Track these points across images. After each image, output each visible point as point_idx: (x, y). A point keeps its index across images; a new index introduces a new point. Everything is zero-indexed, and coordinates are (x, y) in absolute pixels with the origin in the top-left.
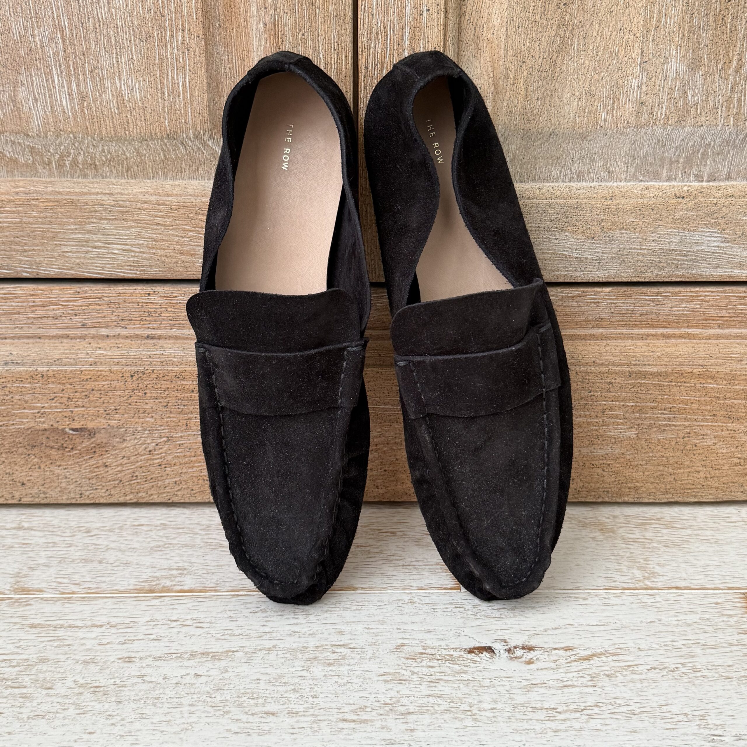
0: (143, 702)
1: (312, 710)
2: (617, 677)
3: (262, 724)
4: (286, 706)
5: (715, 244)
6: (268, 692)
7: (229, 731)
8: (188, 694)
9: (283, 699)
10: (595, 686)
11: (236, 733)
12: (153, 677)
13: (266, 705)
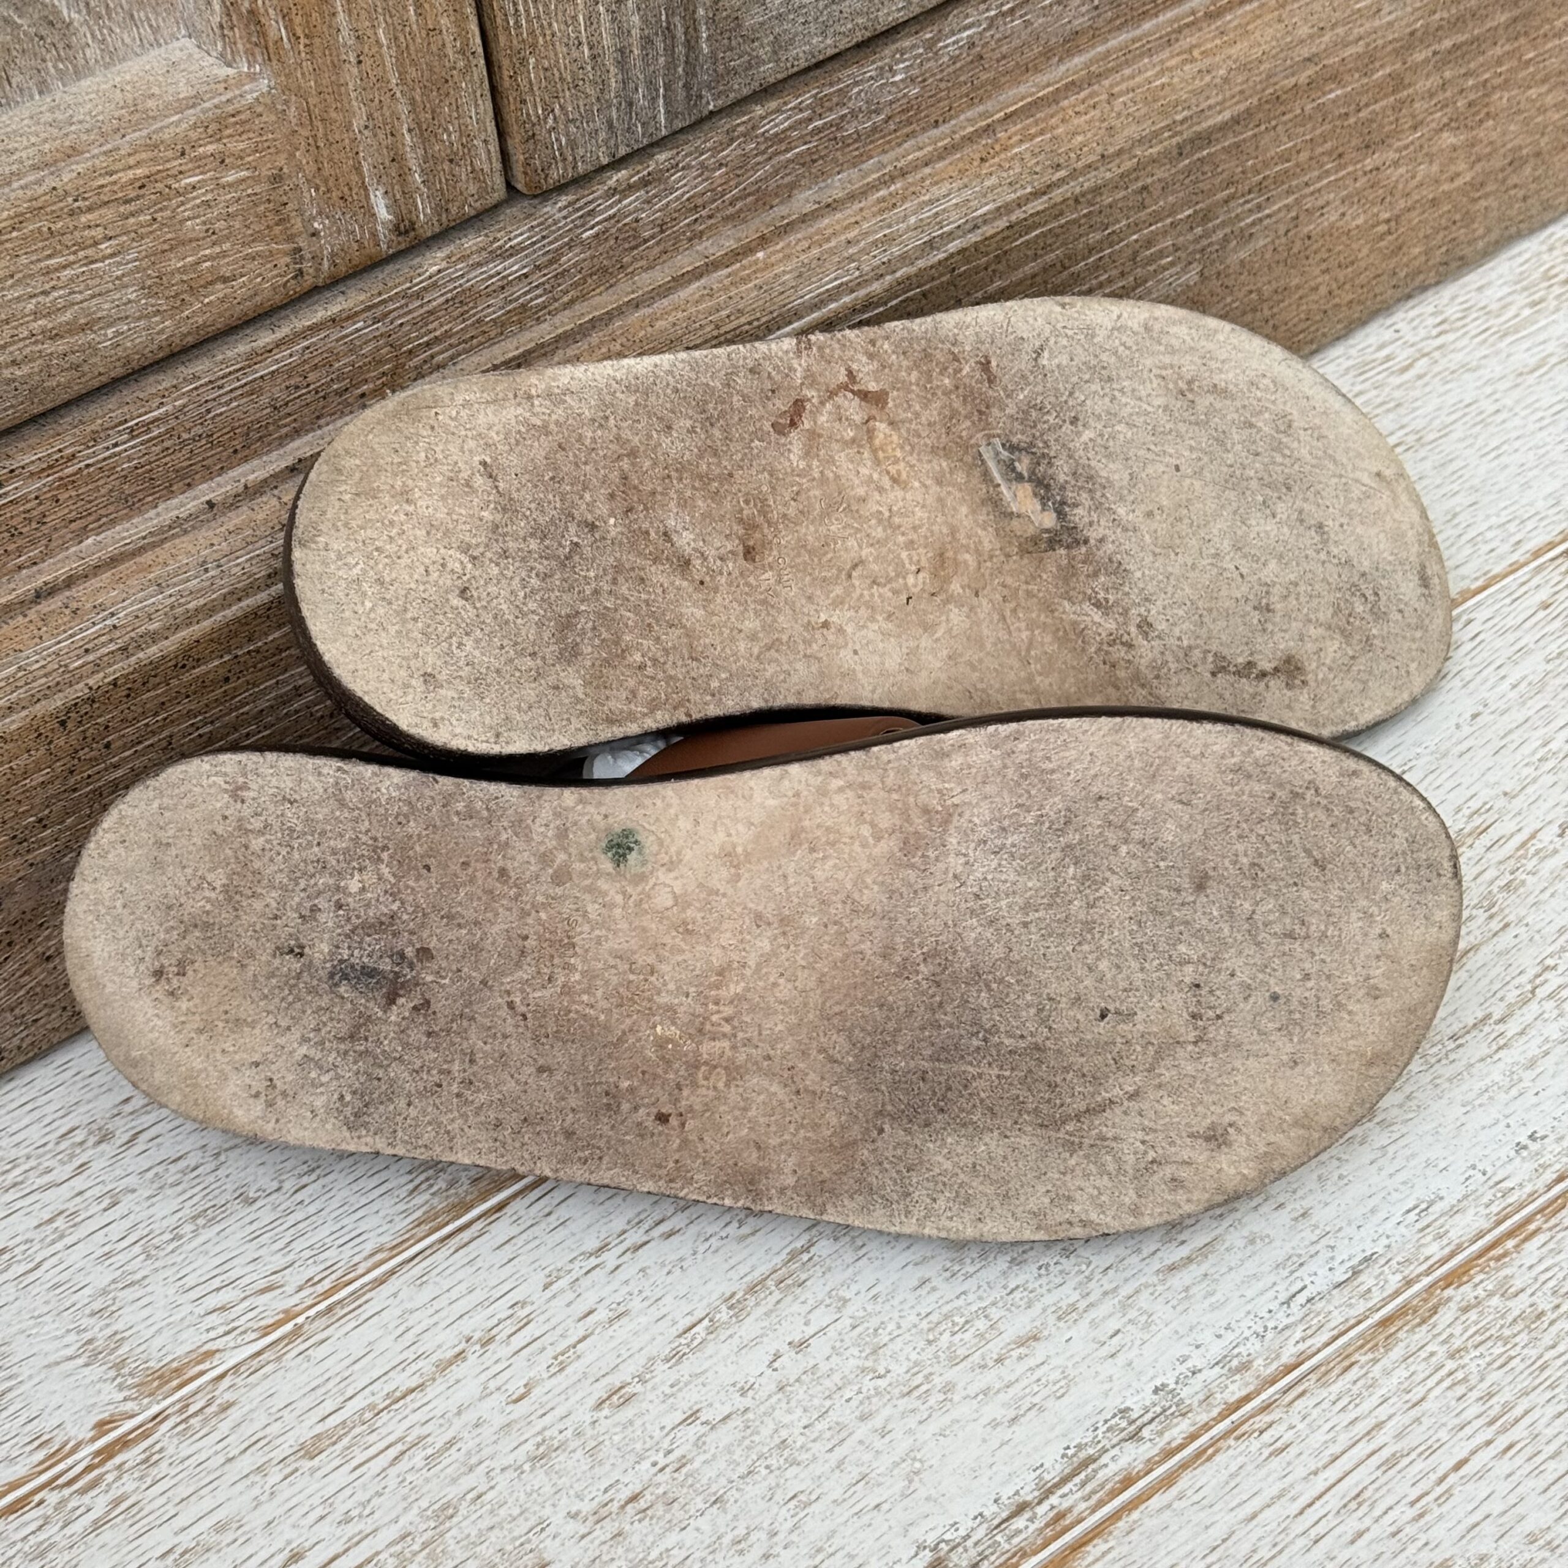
0: (764, 1472)
1: (1092, 1285)
2: (1523, 882)
3: (1038, 1373)
4: (1038, 1307)
6: (971, 1297)
7: (994, 1424)
8: (829, 1397)
9: (1017, 1295)
10: (1507, 925)
11: (1014, 1420)
12: (717, 1405)
13: (1001, 1326)
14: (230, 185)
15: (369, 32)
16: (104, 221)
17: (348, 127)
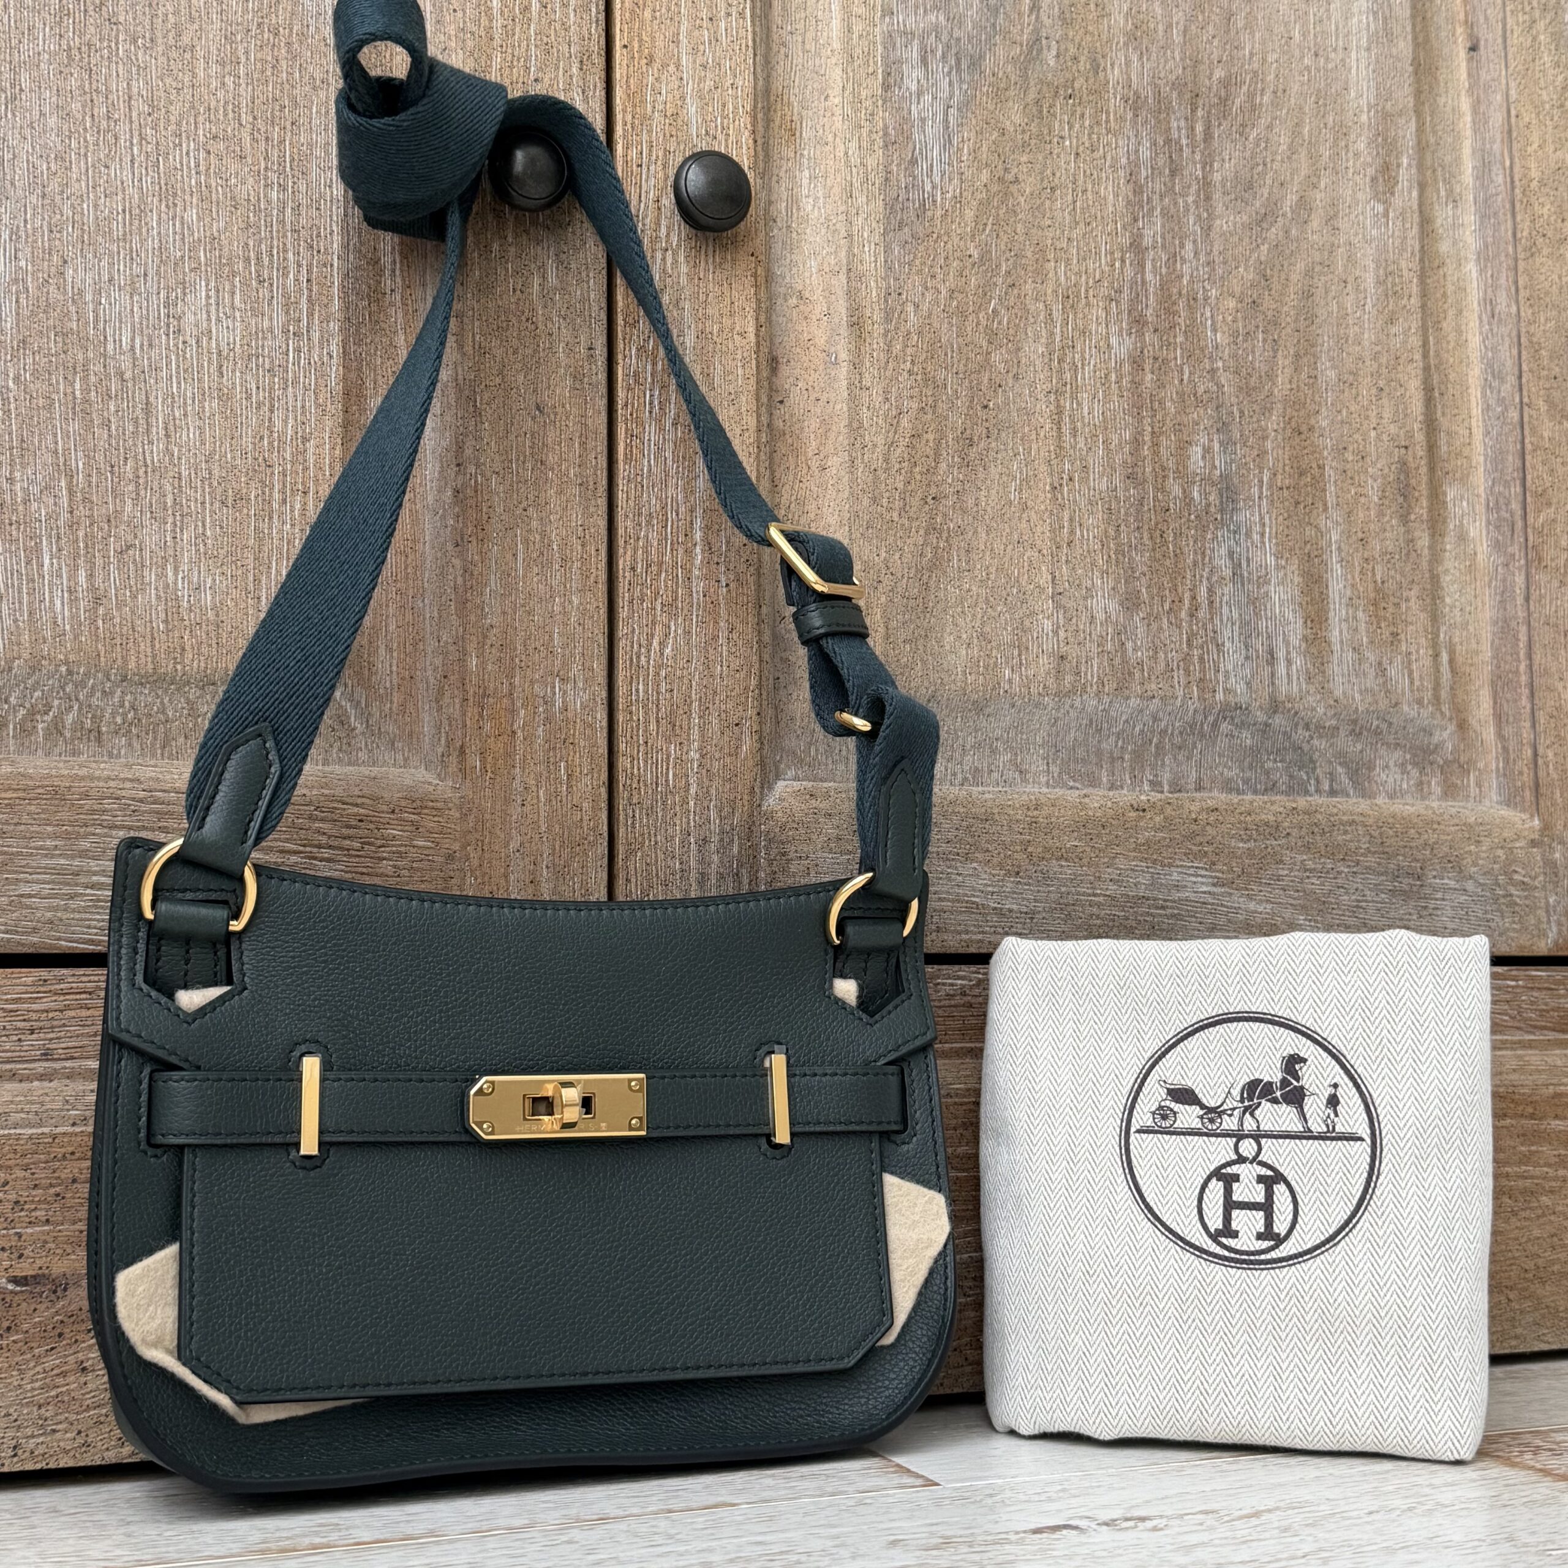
5: (1205, 889)
14: (419, 847)
15: (534, 789)
16: (330, 832)
17: (507, 845)
